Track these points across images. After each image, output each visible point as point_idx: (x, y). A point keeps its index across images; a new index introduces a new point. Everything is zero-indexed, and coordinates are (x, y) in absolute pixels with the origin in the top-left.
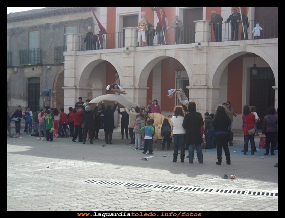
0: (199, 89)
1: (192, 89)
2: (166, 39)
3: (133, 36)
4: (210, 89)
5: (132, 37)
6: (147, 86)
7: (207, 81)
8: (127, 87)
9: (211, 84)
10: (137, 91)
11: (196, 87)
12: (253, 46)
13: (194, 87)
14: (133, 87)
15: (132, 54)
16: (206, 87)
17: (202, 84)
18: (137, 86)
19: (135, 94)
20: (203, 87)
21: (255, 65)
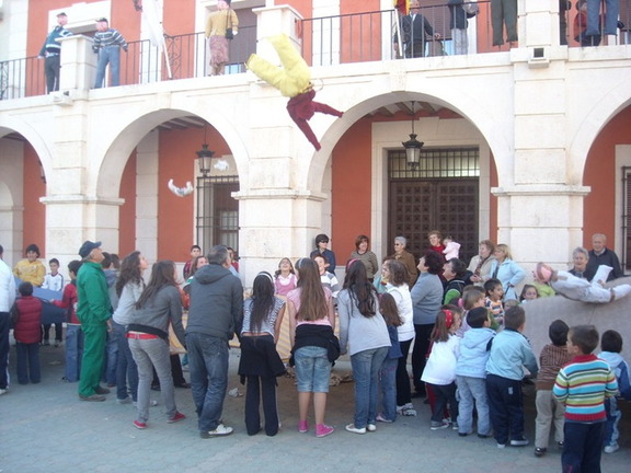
0: (270, 197)
1: (248, 198)
2: (171, 65)
3: (83, 60)
4: (302, 197)
5: (78, 64)
6: (121, 196)
7: (292, 175)
8: (63, 198)
9: (305, 185)
10: (93, 208)
11: (260, 193)
12: (427, 74)
13: (252, 193)
14: (81, 198)
15: (79, 108)
16: (291, 193)
17: (278, 185)
18: (92, 195)
19: (85, 216)
20: (282, 192)
21: (413, 136)
